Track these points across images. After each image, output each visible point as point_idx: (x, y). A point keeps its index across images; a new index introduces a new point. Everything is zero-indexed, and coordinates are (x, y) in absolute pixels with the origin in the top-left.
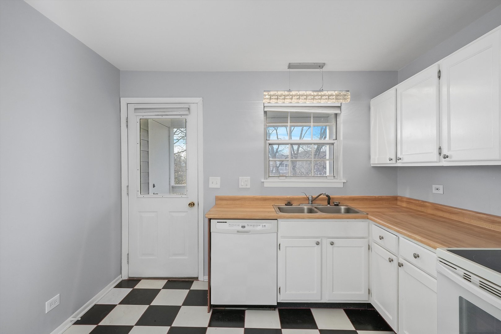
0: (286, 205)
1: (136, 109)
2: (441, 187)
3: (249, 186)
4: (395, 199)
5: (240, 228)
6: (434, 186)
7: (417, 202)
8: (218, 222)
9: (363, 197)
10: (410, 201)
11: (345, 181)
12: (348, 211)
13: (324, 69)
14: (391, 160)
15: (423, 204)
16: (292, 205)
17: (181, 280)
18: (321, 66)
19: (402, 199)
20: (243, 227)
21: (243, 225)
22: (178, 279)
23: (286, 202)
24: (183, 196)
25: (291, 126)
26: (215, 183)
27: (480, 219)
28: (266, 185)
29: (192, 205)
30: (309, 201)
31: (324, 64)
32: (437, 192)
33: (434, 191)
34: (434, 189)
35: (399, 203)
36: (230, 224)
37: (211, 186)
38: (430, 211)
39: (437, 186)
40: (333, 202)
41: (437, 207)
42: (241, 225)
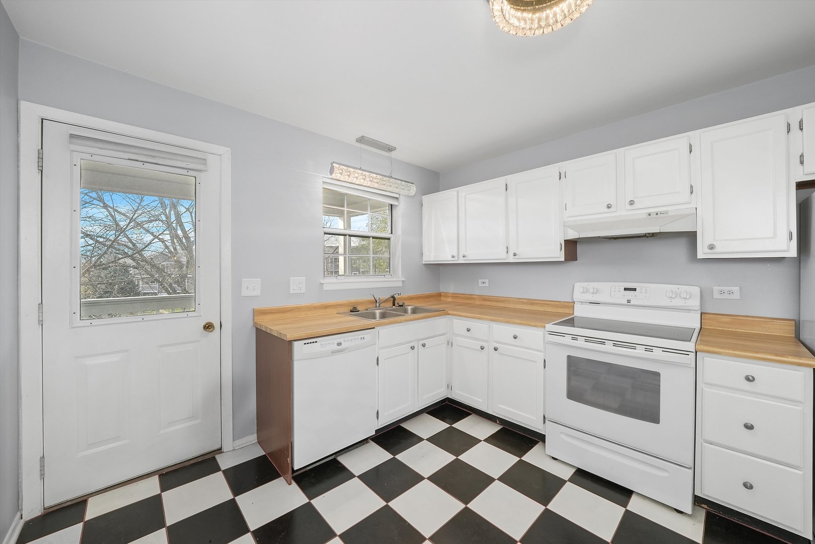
0: (351, 311)
1: (72, 136)
2: (487, 281)
3: (303, 291)
4: (439, 295)
5: (336, 347)
6: (480, 280)
7: (464, 296)
8: (305, 344)
9: (417, 295)
10: (455, 296)
11: (404, 280)
12: (414, 311)
13: (394, 154)
14: (453, 257)
15: (470, 297)
16: (359, 311)
17: (186, 464)
18: (390, 149)
19: (446, 295)
20: (339, 344)
21: (339, 341)
22: (182, 464)
23: (351, 308)
24: (190, 314)
25: (348, 212)
26: (252, 287)
27: (523, 303)
28: (326, 288)
29: (208, 327)
30: (376, 304)
31: (395, 149)
32: (484, 285)
33: (480, 285)
34: (480, 283)
35: (443, 299)
36: (322, 343)
37: (245, 293)
38: (478, 303)
39: (483, 280)
40: (398, 303)
41: (484, 298)
42: (336, 342)
